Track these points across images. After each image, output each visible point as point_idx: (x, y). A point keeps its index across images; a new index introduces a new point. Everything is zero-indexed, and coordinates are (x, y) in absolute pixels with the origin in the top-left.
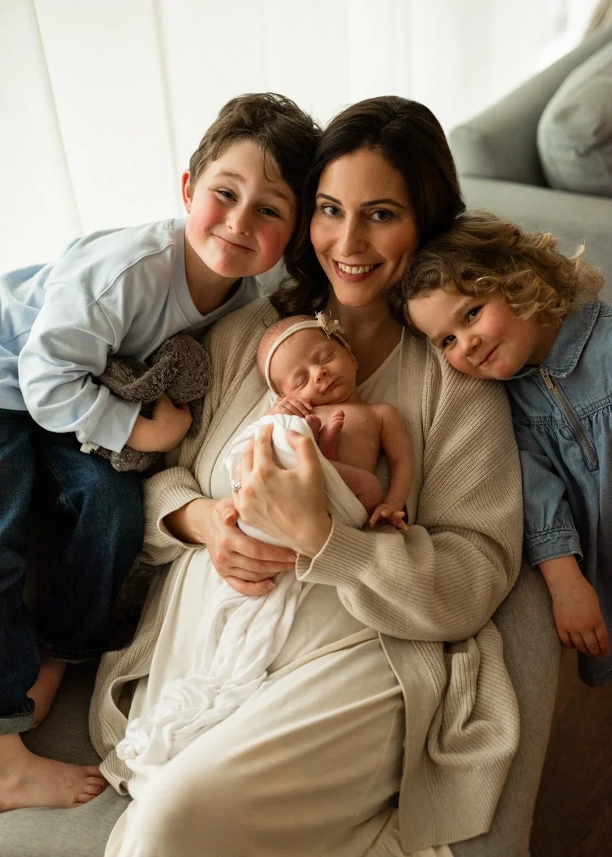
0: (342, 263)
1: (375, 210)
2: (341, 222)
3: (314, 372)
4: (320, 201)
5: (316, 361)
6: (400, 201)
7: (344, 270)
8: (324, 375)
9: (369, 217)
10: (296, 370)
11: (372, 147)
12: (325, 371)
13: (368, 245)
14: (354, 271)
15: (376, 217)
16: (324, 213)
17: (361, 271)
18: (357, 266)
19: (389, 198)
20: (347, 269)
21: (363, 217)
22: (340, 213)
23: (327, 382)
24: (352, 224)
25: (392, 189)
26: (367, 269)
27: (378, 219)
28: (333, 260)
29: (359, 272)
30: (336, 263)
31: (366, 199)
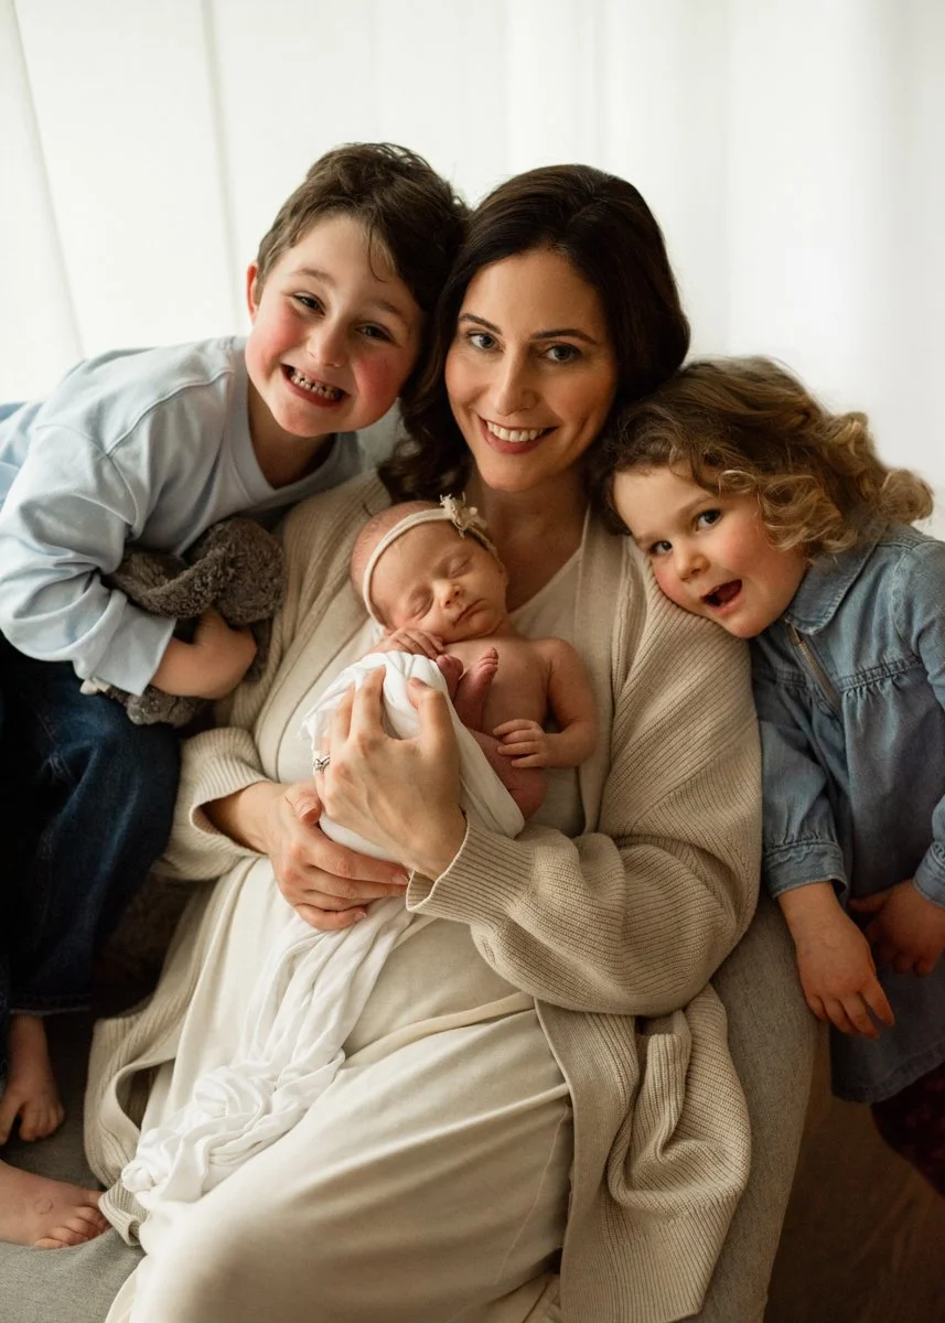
0: (493, 423)
1: (550, 346)
2: (498, 360)
3: (441, 590)
4: (465, 326)
5: (443, 573)
6: (591, 334)
7: (496, 434)
8: (456, 595)
9: (543, 355)
10: (413, 587)
11: (554, 247)
12: (457, 588)
13: (537, 398)
14: (513, 437)
15: (552, 355)
16: (471, 343)
17: (523, 437)
18: (518, 429)
19: (575, 328)
20: (502, 434)
21: (532, 355)
22: (495, 346)
23: (460, 607)
24: (515, 366)
25: (580, 314)
26: (533, 435)
27: (555, 358)
28: (480, 418)
29: (521, 439)
30: (484, 423)
31: (541, 327)
